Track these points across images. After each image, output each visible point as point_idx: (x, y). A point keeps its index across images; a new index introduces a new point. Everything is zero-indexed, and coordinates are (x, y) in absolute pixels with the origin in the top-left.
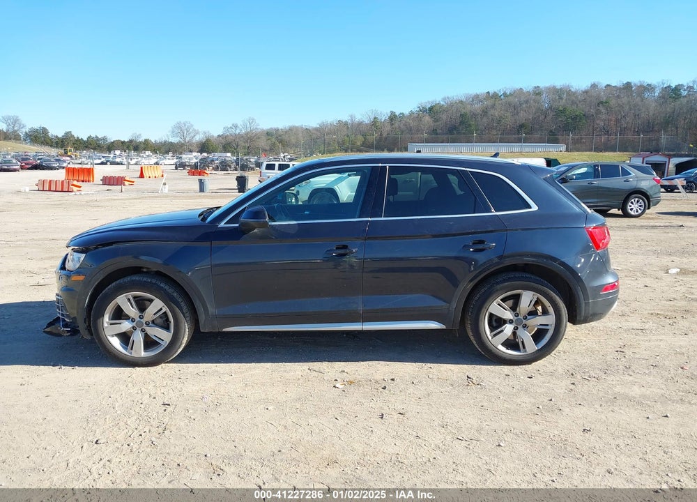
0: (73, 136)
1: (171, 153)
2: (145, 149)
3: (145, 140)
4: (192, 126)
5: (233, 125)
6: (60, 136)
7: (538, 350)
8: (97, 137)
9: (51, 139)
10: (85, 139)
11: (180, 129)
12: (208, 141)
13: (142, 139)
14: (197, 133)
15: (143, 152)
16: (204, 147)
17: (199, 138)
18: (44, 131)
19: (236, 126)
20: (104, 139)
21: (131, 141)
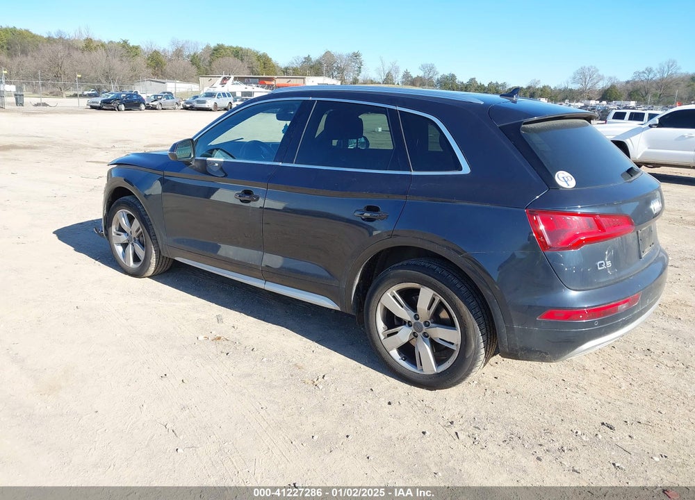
0: (476, 82)
1: (567, 101)
2: (541, 96)
3: (544, 87)
4: (598, 70)
5: (646, 69)
6: (465, 82)
7: (438, 374)
8: (497, 83)
9: (457, 85)
10: (486, 85)
11: (583, 74)
12: (613, 87)
13: (540, 86)
14: (601, 78)
15: (538, 99)
16: (607, 95)
17: (601, 85)
18: (453, 77)
19: (650, 71)
20: (504, 85)
21: (529, 88)
